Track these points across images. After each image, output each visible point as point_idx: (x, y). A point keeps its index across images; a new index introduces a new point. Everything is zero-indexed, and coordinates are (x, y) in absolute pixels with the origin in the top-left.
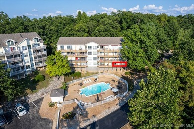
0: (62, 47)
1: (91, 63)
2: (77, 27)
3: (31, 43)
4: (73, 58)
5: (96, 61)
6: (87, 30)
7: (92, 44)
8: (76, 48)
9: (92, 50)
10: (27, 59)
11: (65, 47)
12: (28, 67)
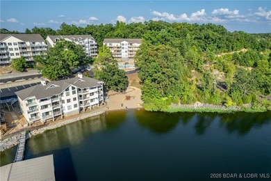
0: (106, 44)
1: (124, 54)
2: (115, 33)
3: (90, 40)
4: (113, 51)
5: (127, 54)
6: (123, 36)
7: (125, 42)
8: (114, 45)
9: (124, 46)
10: (87, 49)
11: (108, 44)
12: (87, 54)
